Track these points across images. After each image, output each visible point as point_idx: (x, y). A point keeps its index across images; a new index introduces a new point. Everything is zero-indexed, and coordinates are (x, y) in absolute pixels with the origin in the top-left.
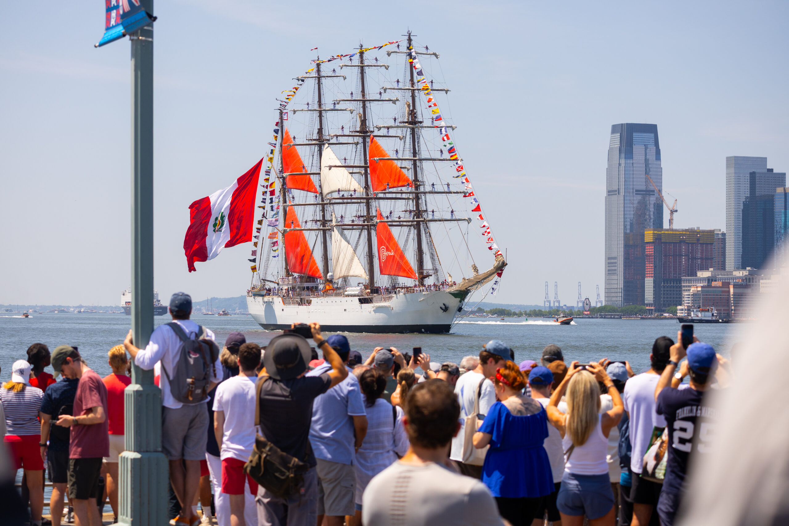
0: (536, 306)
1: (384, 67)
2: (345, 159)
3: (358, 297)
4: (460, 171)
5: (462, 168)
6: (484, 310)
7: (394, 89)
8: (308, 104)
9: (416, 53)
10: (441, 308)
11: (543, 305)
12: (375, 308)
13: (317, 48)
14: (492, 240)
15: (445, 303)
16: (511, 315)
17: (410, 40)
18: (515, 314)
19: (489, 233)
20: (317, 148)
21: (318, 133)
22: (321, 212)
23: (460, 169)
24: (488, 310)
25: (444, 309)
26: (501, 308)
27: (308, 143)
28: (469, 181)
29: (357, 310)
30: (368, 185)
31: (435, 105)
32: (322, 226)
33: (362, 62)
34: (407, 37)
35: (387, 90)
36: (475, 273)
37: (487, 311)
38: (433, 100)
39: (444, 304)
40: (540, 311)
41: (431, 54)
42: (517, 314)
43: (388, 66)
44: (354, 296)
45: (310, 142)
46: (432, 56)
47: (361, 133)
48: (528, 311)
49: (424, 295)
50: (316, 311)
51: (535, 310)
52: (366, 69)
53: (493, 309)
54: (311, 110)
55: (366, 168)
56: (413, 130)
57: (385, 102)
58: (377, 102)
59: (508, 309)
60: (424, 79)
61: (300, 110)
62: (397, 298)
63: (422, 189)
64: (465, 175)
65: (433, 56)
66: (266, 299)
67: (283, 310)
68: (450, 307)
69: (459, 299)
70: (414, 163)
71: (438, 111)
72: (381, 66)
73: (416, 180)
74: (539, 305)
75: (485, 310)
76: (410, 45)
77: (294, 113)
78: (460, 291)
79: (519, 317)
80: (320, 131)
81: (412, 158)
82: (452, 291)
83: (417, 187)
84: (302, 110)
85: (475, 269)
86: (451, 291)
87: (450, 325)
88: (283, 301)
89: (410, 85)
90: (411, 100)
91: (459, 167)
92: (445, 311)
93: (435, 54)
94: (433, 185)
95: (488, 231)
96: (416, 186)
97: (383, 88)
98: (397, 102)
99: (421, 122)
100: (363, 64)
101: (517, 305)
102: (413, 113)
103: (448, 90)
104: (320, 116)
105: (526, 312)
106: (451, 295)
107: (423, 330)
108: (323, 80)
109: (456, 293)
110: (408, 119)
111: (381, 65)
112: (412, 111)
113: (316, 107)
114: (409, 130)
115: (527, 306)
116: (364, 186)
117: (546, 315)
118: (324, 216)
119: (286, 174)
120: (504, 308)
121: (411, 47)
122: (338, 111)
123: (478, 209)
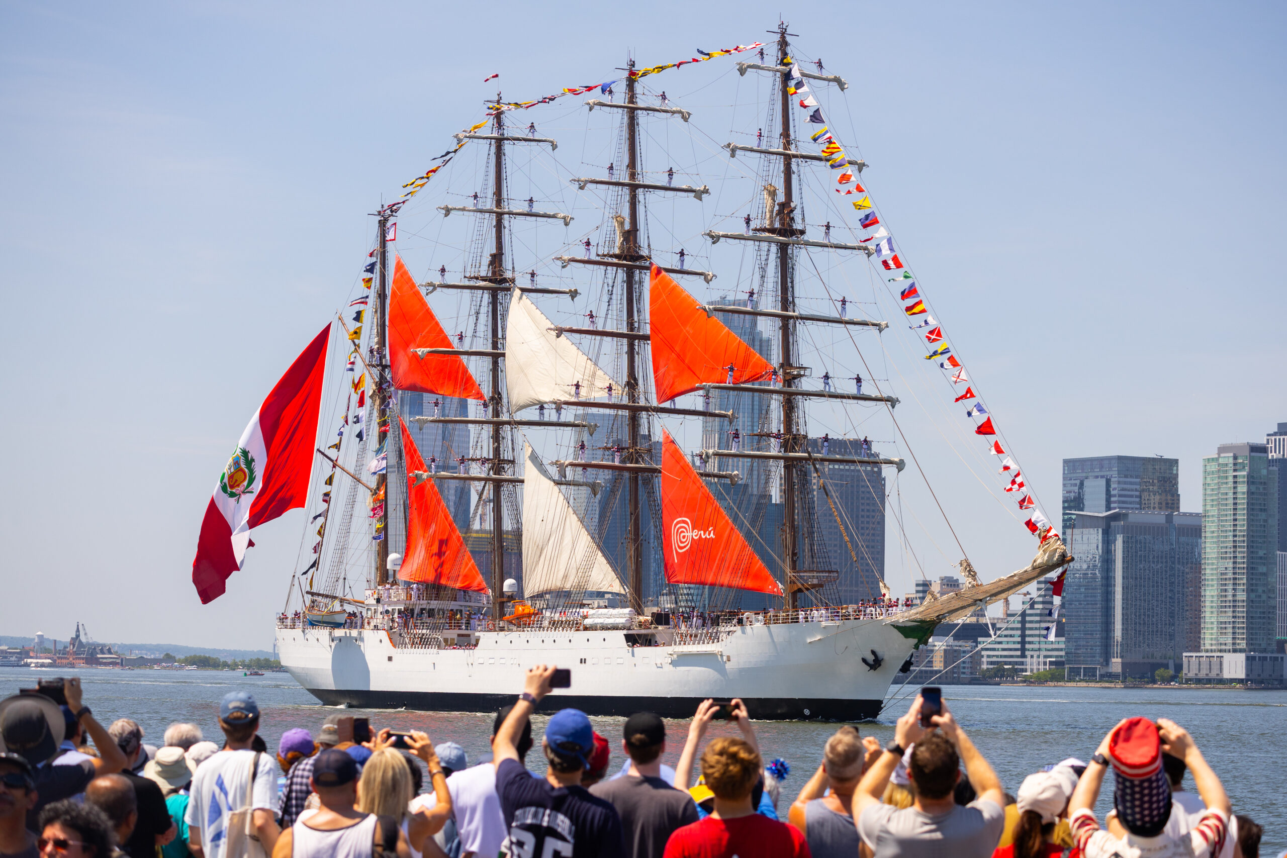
0: (261, 651)
1: (679, 115)
2: (591, 316)
3: (625, 632)
4: (934, 340)
5: (939, 334)
6: (174, 657)
7: (752, 150)
8: (476, 197)
9: (803, 75)
10: (864, 660)
11: (272, 651)
12: (675, 656)
13: (497, 76)
14: (1030, 502)
15: (877, 650)
16: (219, 666)
17: (783, 44)
18: (225, 665)
19: (1021, 485)
20: (487, 297)
21: (492, 263)
22: (491, 440)
23: (933, 337)
24: (182, 657)
25: (872, 663)
26: (202, 655)
27: (467, 283)
28: (960, 363)
29: (620, 661)
30: (636, 380)
31: (859, 189)
32: (491, 472)
33: (632, 99)
34: (777, 37)
35: (738, 152)
36: (970, 580)
37: (180, 659)
38: (853, 179)
39: (873, 652)
40: (267, 660)
41: (829, 80)
42: (229, 666)
43: (689, 114)
44: (615, 628)
45: (472, 283)
46: (831, 83)
47: (625, 259)
48: (247, 662)
49: (825, 628)
50: (492, 661)
51: (259, 660)
52: (641, 116)
53: (191, 657)
54: (481, 211)
55: (632, 338)
56: (783, 248)
57: (679, 193)
58: (662, 192)
59: (214, 657)
60: (826, 132)
61: (459, 209)
62: (744, 632)
63: (805, 384)
64: (946, 351)
65: (835, 86)
66: (339, 633)
67: (390, 659)
68: (886, 657)
69: (913, 641)
70: (783, 326)
71: (867, 203)
72: (674, 112)
73: (787, 363)
74: (266, 650)
75: (177, 658)
76: (785, 54)
77: (446, 215)
78: (922, 622)
79: (234, 670)
80: (497, 259)
81: (779, 312)
82: (901, 620)
83: (789, 380)
84: (463, 209)
85: (970, 571)
86: (898, 621)
87: (880, 702)
88: (390, 639)
89: (782, 145)
90: (782, 180)
91: (931, 332)
92: (875, 669)
93: (837, 80)
94: (827, 377)
95: (1019, 480)
96: (788, 378)
97: (729, 145)
98: (704, 196)
99: (802, 232)
100: (633, 103)
101: (230, 651)
102: (785, 209)
103: (864, 165)
104: (499, 227)
105: (244, 661)
106: (896, 631)
107: (807, 712)
108: (507, 147)
109: (909, 627)
110: (772, 223)
111: (674, 109)
112: (783, 206)
113: (490, 204)
114: (774, 248)
115: (246, 652)
116: (625, 379)
117: (276, 668)
118: (497, 451)
119: (423, 349)
120: (207, 656)
121: (788, 59)
122: (538, 218)
123: (986, 429)
